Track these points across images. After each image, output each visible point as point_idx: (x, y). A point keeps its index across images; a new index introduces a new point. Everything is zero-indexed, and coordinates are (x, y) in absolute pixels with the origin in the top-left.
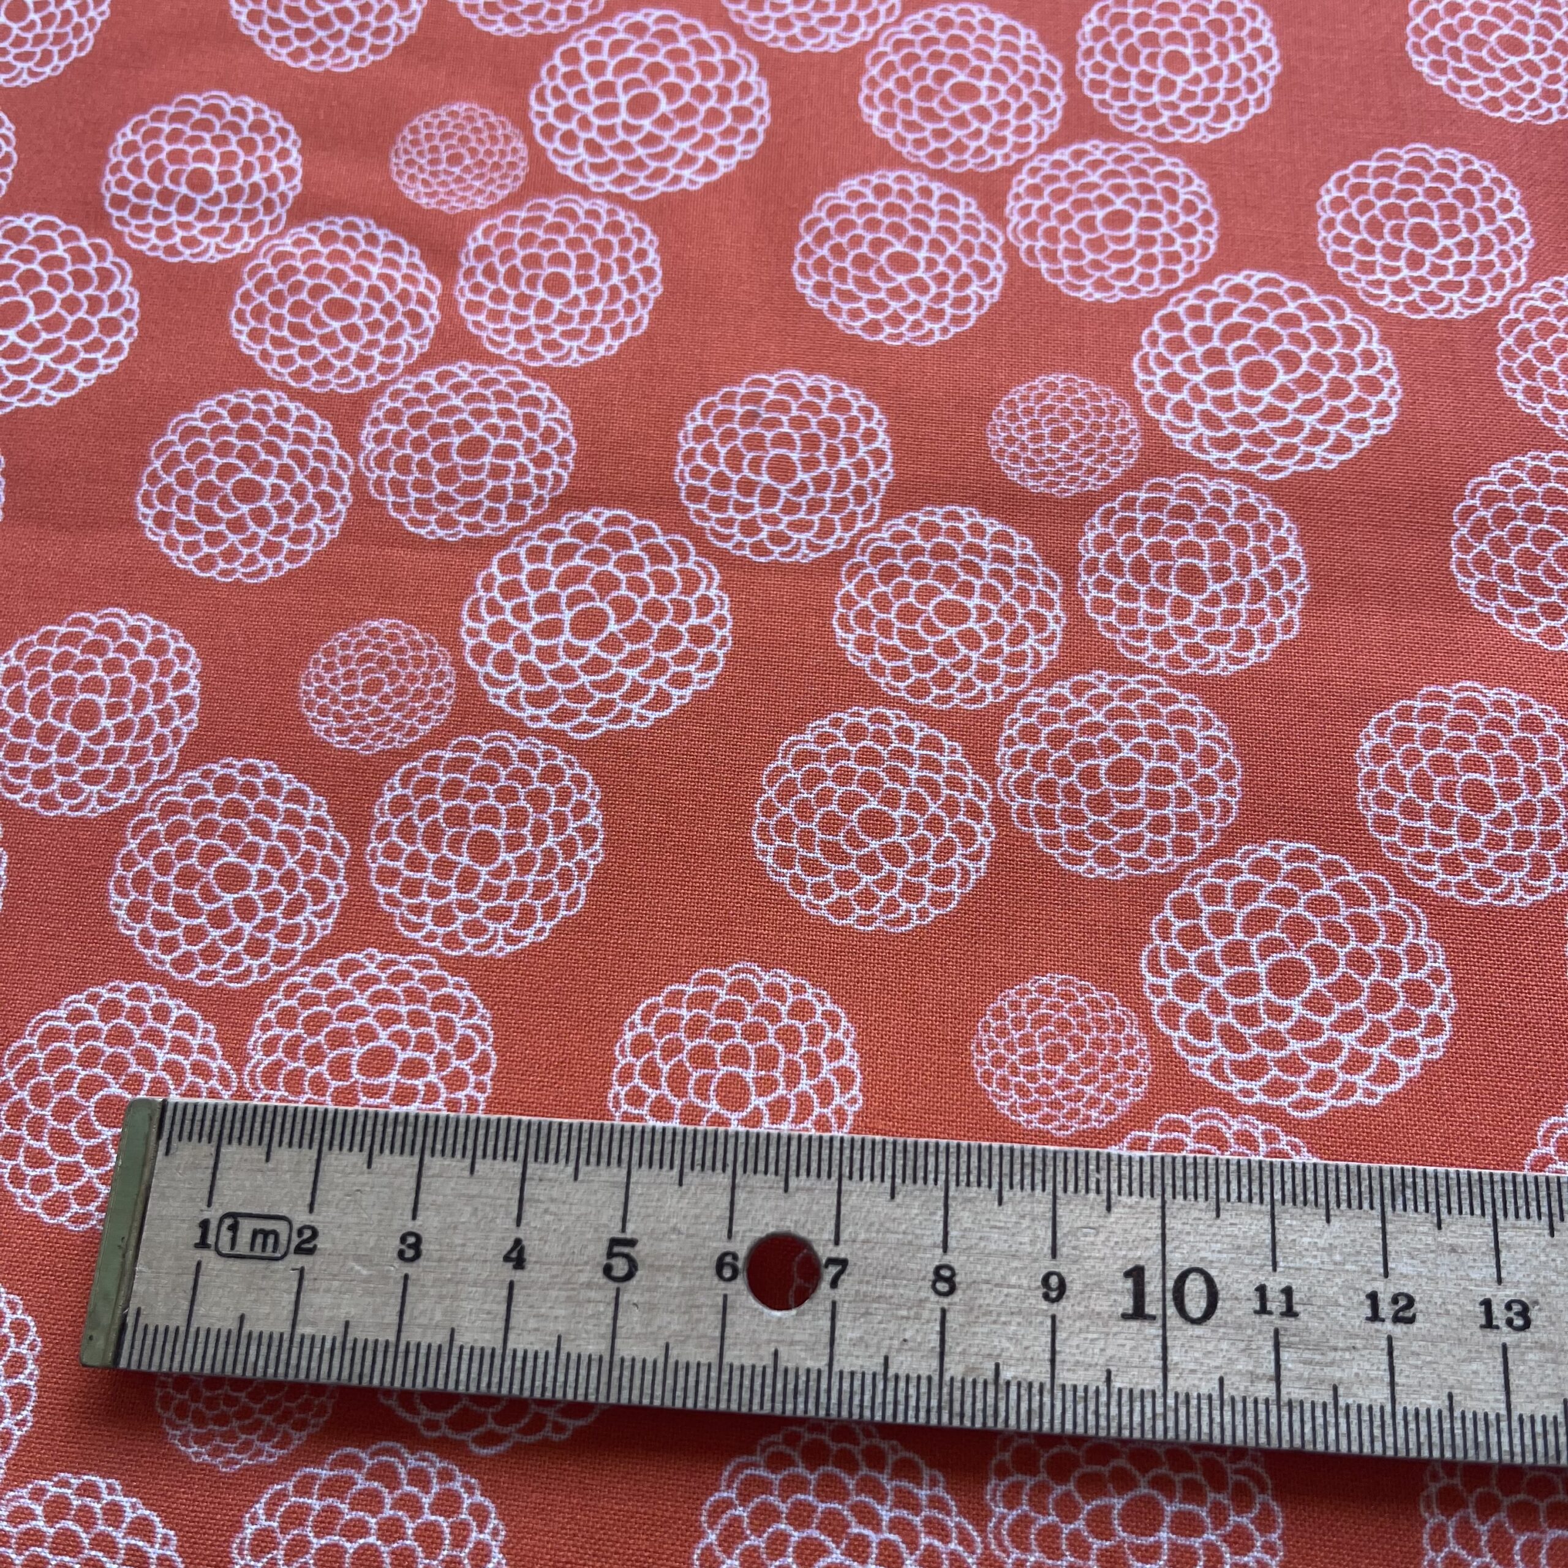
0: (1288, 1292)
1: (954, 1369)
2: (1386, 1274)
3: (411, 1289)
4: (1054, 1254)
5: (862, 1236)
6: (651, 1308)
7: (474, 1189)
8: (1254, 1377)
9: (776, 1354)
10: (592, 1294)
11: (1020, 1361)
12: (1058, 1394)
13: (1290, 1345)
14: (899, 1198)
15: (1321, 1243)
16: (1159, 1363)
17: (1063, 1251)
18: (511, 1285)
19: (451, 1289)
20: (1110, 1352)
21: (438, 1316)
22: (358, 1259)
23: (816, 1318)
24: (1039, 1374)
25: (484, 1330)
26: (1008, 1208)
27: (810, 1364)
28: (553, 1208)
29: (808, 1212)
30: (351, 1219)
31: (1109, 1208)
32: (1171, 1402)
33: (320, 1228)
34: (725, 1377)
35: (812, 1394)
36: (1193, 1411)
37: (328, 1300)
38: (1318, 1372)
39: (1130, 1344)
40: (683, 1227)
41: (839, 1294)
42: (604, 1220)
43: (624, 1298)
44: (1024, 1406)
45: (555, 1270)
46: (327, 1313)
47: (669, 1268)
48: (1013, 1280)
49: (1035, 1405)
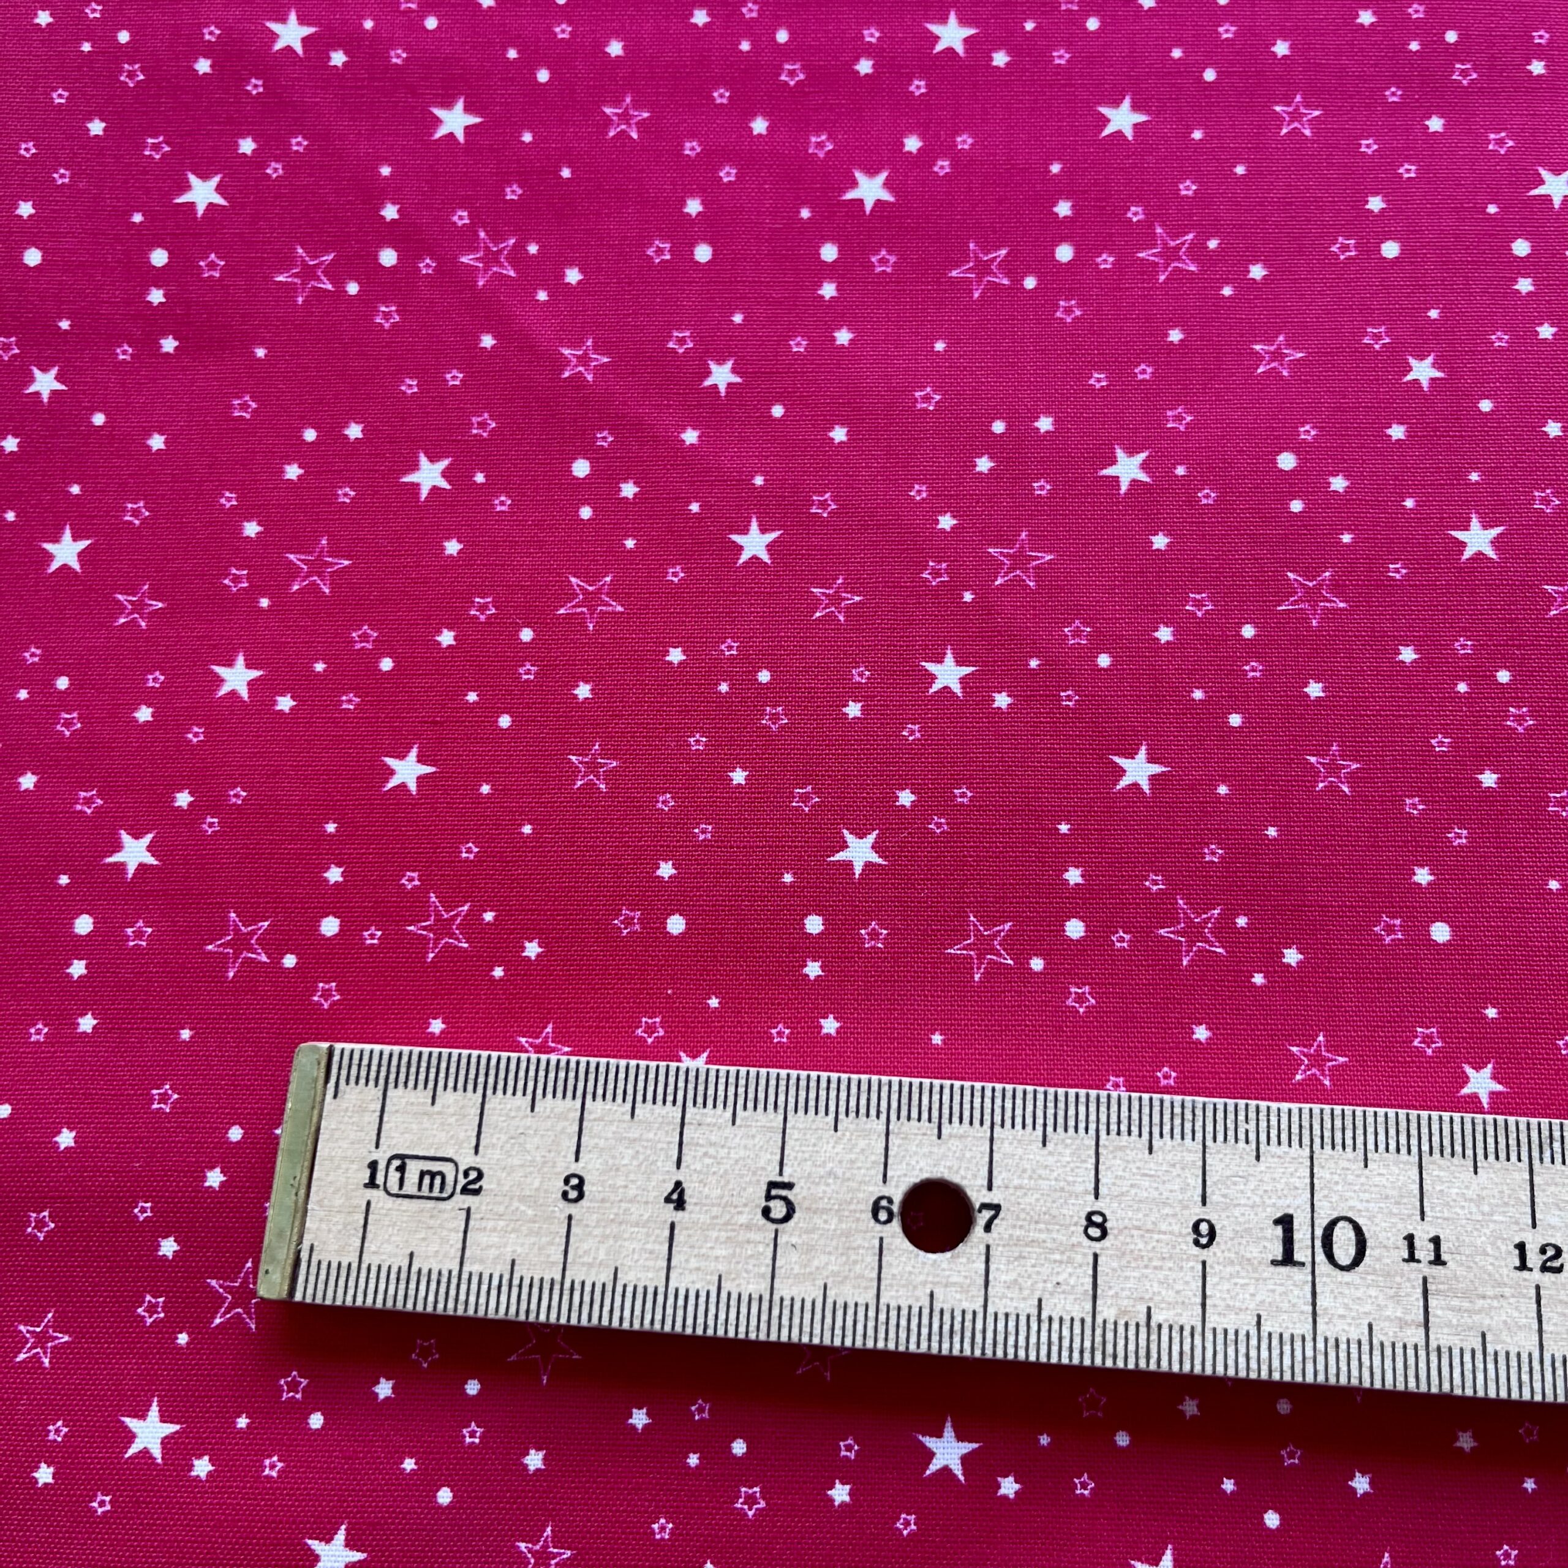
0: (1436, 1241)
1: (1107, 1312)
2: (1534, 1226)
3: (574, 1230)
4: (1204, 1203)
5: (1016, 1182)
6: (810, 1249)
7: (634, 1134)
8: (1403, 1324)
9: (932, 1295)
10: (753, 1236)
11: (1171, 1305)
12: (1209, 1336)
13: (1438, 1292)
14: (1050, 1146)
15: (1470, 1194)
16: (1310, 1308)
17: (1213, 1197)
18: (672, 1226)
19: (614, 1229)
20: (1258, 1298)
21: (602, 1256)
22: (522, 1199)
23: (970, 1261)
24: (1190, 1317)
25: (647, 1269)
26: (1158, 1155)
27: (965, 1305)
28: (712, 1151)
29: (961, 1159)
30: (516, 1162)
31: (1258, 1158)
32: (1320, 1345)
33: (485, 1171)
34: (882, 1317)
35: (968, 1334)
36: (1343, 1355)
37: (495, 1239)
38: (1467, 1320)
39: (1280, 1289)
40: (840, 1172)
41: (992, 1238)
42: (762, 1163)
43: (781, 1240)
44: (1176, 1348)
45: (715, 1211)
46: (493, 1252)
47: (825, 1211)
48: (1164, 1227)
49: (1187, 1347)
